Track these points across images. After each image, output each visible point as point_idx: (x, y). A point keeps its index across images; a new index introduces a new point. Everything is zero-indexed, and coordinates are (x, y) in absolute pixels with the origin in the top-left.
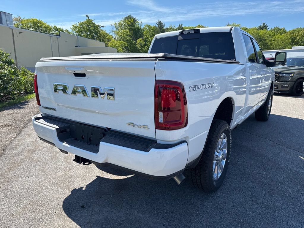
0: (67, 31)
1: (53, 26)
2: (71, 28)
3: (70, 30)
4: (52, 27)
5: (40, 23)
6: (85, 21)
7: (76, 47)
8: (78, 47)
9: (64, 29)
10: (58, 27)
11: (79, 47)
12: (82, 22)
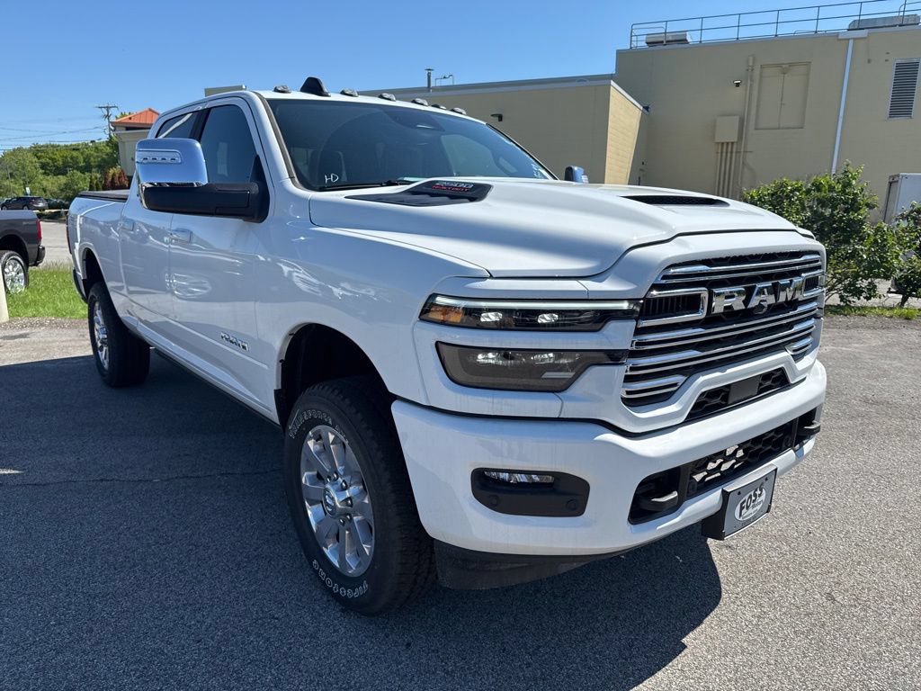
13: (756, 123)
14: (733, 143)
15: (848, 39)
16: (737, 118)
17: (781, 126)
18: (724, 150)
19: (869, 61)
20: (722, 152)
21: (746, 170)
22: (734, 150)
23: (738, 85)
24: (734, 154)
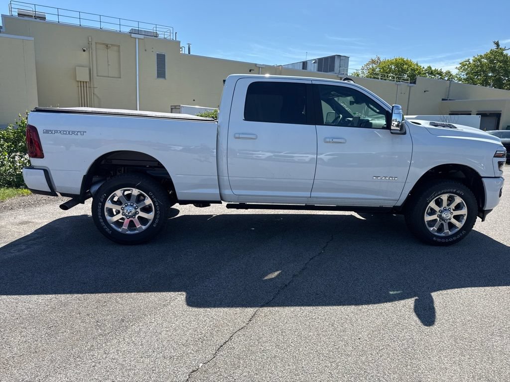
0: (448, 73)
1: (426, 68)
2: (456, 68)
3: (454, 72)
4: (424, 68)
5: (406, 64)
6: (489, 52)
7: (443, 100)
8: (447, 100)
9: (444, 71)
10: (433, 69)
11: (450, 100)
12: (481, 56)
13: (97, 73)
14: (86, 82)
15: (136, 38)
16: (87, 69)
17: (110, 75)
18: (82, 86)
19: (146, 50)
20: (81, 87)
21: (95, 97)
22: (88, 86)
23: (84, 51)
24: (88, 88)
